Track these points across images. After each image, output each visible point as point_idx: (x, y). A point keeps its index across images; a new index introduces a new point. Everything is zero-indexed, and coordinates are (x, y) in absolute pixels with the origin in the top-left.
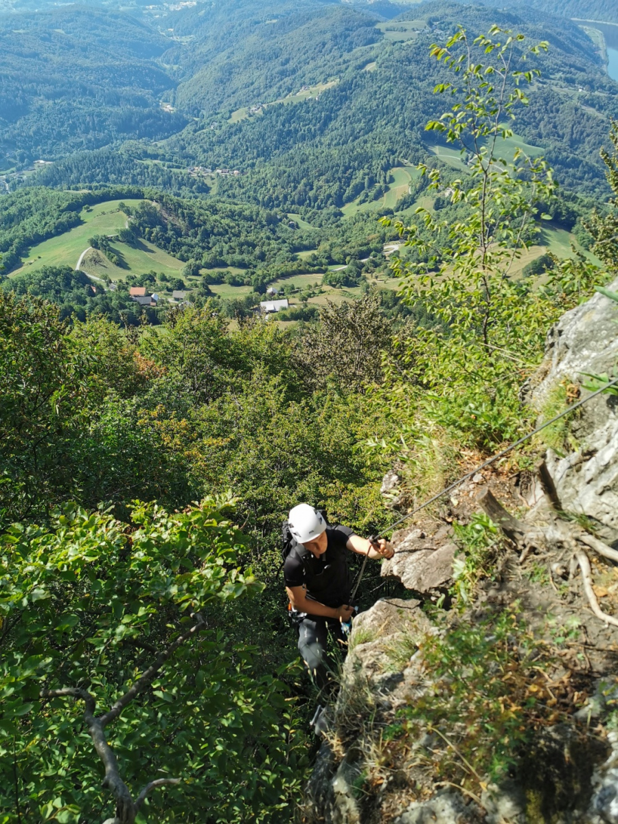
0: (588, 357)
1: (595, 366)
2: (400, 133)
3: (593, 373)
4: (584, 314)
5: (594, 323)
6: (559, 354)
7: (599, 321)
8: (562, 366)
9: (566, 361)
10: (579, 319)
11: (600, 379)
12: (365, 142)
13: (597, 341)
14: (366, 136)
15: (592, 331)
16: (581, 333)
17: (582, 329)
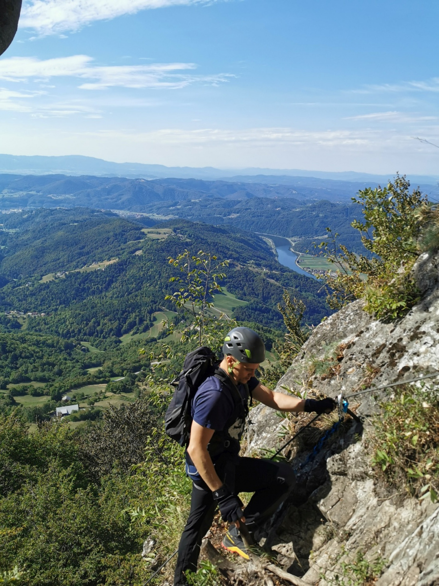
0: (266, 437)
1: (268, 443)
2: (159, 291)
3: (267, 448)
4: (261, 409)
5: (267, 416)
6: (250, 436)
7: (269, 414)
8: (252, 444)
9: (254, 441)
10: (259, 413)
11: (271, 452)
12: (136, 296)
13: (270, 427)
14: (137, 293)
15: (266, 421)
16: (260, 422)
17: (261, 420)
